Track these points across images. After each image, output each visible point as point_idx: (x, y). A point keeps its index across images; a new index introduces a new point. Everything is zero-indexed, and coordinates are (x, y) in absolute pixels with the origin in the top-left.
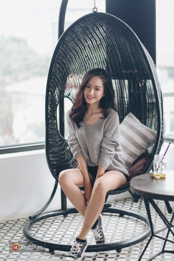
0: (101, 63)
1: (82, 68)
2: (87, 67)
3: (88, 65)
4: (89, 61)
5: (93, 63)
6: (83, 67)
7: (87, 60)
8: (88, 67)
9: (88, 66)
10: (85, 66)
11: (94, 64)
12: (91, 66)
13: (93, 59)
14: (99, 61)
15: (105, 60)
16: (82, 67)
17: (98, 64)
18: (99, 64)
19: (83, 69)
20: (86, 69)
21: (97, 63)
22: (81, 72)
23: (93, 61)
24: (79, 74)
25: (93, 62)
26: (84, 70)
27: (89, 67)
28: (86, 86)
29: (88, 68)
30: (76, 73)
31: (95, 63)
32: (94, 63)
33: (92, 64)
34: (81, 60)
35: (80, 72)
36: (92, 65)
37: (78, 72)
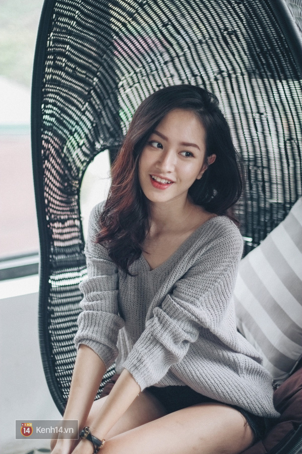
0: (218, 39)
1: (159, 57)
2: (174, 54)
3: (176, 47)
4: (178, 37)
5: (193, 41)
6: (161, 55)
7: (172, 35)
8: (177, 54)
9: (179, 51)
10: (167, 50)
11: (195, 45)
12: (186, 50)
13: (190, 31)
14: (209, 35)
15: (225, 32)
16: (158, 54)
17: (207, 42)
18: (210, 42)
19: (162, 62)
20: (172, 60)
21: (204, 41)
22: (159, 68)
23: (192, 35)
24: (153, 75)
25: (190, 38)
26: (166, 63)
27: (181, 54)
28: (150, 140)
29: (178, 56)
30: (144, 72)
31: (200, 42)
32: (196, 42)
33: (191, 45)
34: (151, 34)
35: (157, 69)
36: (189, 48)
37: (149, 71)
